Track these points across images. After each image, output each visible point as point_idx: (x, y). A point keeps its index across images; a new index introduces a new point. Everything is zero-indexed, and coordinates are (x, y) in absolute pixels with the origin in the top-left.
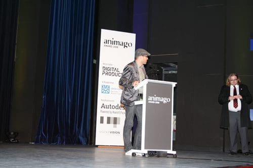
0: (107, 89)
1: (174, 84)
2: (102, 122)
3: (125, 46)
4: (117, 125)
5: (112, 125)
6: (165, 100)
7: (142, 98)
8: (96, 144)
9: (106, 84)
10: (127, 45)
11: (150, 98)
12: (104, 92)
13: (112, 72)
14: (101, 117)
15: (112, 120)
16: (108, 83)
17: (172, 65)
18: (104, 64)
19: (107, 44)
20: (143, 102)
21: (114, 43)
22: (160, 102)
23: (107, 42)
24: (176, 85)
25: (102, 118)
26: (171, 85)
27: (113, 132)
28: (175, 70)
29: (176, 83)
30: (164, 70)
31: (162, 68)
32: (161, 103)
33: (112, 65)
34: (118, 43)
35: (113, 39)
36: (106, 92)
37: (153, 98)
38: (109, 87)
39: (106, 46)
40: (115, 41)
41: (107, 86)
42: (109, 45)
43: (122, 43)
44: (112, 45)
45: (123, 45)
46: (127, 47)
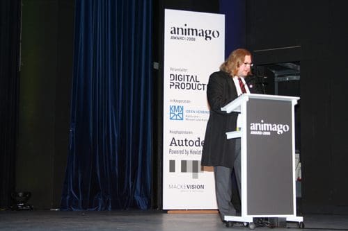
0: (178, 112)
1: (294, 100)
2: (172, 169)
3: (207, 37)
4: (199, 174)
5: (189, 174)
6: (279, 129)
8: (164, 208)
9: (177, 104)
10: (211, 35)
11: (254, 126)
12: (175, 117)
13: (186, 82)
14: (170, 161)
15: (190, 166)
16: (179, 101)
17: (290, 65)
18: (171, 69)
19: (176, 35)
20: (241, 133)
21: (187, 32)
22: (272, 132)
23: (175, 31)
24: (298, 101)
25: (172, 163)
26: (291, 102)
27: (193, 187)
28: (297, 75)
29: (299, 98)
30: (276, 75)
31: (274, 72)
32: (274, 133)
33: (185, 70)
34: (195, 31)
35: (186, 25)
36: (178, 118)
37: (258, 126)
38: (182, 109)
39: (175, 38)
40: (189, 29)
41: (178, 107)
42: (179, 36)
43: (201, 32)
44: (184, 35)
45: (203, 35)
46: (210, 38)
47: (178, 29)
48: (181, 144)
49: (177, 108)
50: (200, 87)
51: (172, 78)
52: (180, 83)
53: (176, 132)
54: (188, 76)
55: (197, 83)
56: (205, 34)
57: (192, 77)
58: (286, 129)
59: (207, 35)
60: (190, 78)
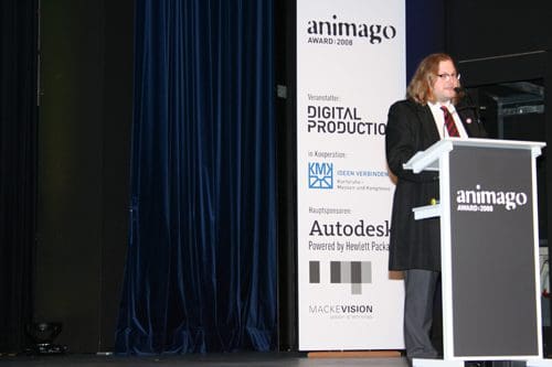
0: (324, 174)
1: (536, 148)
2: (315, 277)
3: (373, 38)
4: (363, 285)
5: (345, 287)
6: (509, 200)
7: (438, 198)
8: (302, 347)
9: (321, 161)
10: (381, 35)
11: (463, 196)
12: (318, 184)
13: (336, 120)
14: (311, 263)
15: (346, 272)
16: (326, 155)
17: (526, 86)
18: (311, 97)
19: (318, 36)
20: (440, 209)
21: (337, 29)
22: (496, 206)
23: (315, 28)
24: (543, 149)
25: (315, 268)
26: (530, 151)
27: (353, 309)
28: (538, 103)
29: (544, 144)
30: (500, 104)
31: (496, 98)
32: (500, 208)
33: (335, 99)
34: (351, 28)
35: (335, 17)
36: (324, 184)
37: (471, 195)
38: (331, 169)
39: (316, 41)
40: (340, 25)
41: (324, 165)
42: (322, 37)
43: (363, 28)
44: (332, 36)
45: (366, 35)
46: (380, 39)
47: (321, 24)
48: (329, 232)
49: (320, 168)
50: (362, 128)
51: (312, 113)
52: (327, 121)
53: (321, 211)
54: (340, 109)
55: (357, 122)
56: (369, 33)
57: (348, 110)
58: (522, 200)
59: (373, 34)
60: (343, 112)
